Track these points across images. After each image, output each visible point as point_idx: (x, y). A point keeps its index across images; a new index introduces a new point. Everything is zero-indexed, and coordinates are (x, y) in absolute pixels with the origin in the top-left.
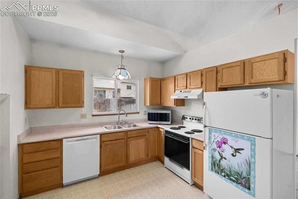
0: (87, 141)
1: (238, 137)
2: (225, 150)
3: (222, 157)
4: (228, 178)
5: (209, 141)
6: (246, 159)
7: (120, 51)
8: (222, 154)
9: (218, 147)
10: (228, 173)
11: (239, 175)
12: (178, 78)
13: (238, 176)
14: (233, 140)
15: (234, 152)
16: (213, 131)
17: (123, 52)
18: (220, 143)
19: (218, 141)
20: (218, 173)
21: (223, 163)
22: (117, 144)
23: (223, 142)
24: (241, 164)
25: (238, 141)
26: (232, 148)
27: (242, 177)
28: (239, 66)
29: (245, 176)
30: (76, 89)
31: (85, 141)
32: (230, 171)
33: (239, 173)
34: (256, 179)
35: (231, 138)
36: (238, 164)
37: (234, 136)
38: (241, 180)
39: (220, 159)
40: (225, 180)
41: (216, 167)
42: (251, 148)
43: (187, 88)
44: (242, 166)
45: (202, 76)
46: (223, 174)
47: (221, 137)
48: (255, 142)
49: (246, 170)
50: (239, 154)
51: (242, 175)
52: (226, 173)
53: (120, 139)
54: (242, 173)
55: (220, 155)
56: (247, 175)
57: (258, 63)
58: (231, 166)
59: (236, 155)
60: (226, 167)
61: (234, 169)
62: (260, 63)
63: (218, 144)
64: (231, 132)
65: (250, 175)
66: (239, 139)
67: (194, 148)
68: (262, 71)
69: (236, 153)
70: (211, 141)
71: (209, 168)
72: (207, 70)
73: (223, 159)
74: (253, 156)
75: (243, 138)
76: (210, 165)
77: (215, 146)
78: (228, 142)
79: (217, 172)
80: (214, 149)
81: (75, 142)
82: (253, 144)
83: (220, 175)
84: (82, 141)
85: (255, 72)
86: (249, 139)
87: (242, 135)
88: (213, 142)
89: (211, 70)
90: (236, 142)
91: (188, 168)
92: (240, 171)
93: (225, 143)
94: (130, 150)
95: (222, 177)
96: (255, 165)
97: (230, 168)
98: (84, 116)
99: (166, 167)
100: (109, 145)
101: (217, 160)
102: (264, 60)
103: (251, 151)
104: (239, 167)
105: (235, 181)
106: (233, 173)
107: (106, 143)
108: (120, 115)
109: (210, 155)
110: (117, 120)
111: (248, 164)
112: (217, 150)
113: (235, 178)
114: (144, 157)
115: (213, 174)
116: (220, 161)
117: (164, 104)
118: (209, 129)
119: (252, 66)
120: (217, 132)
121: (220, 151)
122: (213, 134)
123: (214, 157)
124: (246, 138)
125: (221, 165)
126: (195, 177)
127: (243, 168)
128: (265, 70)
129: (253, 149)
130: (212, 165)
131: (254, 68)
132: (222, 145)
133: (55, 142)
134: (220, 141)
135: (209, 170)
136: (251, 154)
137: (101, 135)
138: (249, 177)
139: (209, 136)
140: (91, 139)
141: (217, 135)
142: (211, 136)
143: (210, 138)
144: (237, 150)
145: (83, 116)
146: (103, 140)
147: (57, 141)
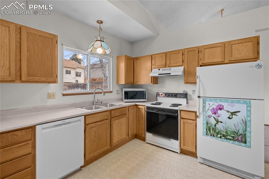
0: (70, 125)
1: (235, 102)
2: (221, 115)
3: (218, 122)
4: (224, 139)
5: (203, 109)
6: (242, 119)
7: (98, 22)
8: (217, 118)
9: (213, 114)
10: (225, 134)
11: (236, 133)
12: (155, 57)
13: (234, 134)
14: (229, 106)
15: (230, 115)
16: (207, 101)
17: (102, 22)
18: (215, 110)
19: (213, 108)
20: (214, 136)
21: (219, 126)
22: (102, 126)
23: (219, 108)
24: (237, 124)
25: (234, 105)
26: (228, 112)
27: (238, 135)
28: (220, 46)
29: (241, 133)
30: (47, 58)
31: (67, 125)
32: (226, 132)
33: (236, 132)
34: (251, 133)
35: (227, 104)
36: (234, 125)
37: (230, 102)
38: (238, 137)
39: (216, 124)
40: (221, 140)
41: (212, 131)
42: (247, 109)
43: (166, 66)
44: (238, 125)
45: (183, 55)
46: (219, 136)
47: (217, 104)
48: (251, 105)
49: (242, 128)
50: (235, 116)
51: (239, 133)
52: (222, 134)
53: (104, 120)
54: (238, 131)
55: (215, 120)
56: (244, 132)
57: (237, 45)
58: (228, 127)
59: (232, 117)
60: (222, 129)
61: (231, 129)
62: (238, 45)
63: (213, 111)
64: (226, 99)
65: (246, 131)
66: (235, 103)
67: (183, 118)
68: (240, 51)
69: (232, 116)
70: (205, 109)
71: (203, 134)
72: (188, 50)
73: (219, 123)
74: (249, 116)
75: (239, 102)
76: (205, 130)
77: (210, 113)
78: (224, 108)
79: (212, 135)
80: (209, 116)
81: (53, 129)
82: (249, 106)
83: (216, 138)
84: (63, 126)
85: (234, 52)
86: (245, 103)
87: (239, 100)
88: (208, 110)
89: (193, 50)
90: (233, 107)
91: (176, 138)
92: (236, 129)
93: (220, 109)
94: (114, 131)
95: (218, 138)
96: (250, 123)
97: (226, 129)
98: (52, 96)
99: (147, 143)
100: (94, 128)
101: (212, 125)
102: (242, 43)
103: (247, 112)
104: (235, 127)
105: (231, 139)
106: (229, 133)
107: (91, 125)
109: (205, 122)
111: (244, 123)
112: (212, 117)
113: (232, 137)
114: (125, 136)
115: (209, 138)
116: (215, 126)
117: (138, 83)
118: (203, 99)
119: (232, 47)
120: (212, 101)
121: (216, 117)
122: (207, 103)
123: (209, 122)
124: (242, 102)
125: (217, 128)
126: (184, 145)
127: (239, 127)
128: (242, 50)
129: (249, 110)
130: (207, 130)
131: (233, 48)
132: (217, 111)
133: (24, 130)
134: (215, 108)
135: (203, 135)
136: (247, 114)
137: (85, 116)
138: (245, 133)
139: (203, 105)
140: (74, 122)
141: (211, 103)
142: (205, 105)
143: (204, 107)
144: (234, 113)
145: (50, 96)
146: (87, 122)
147: (27, 130)
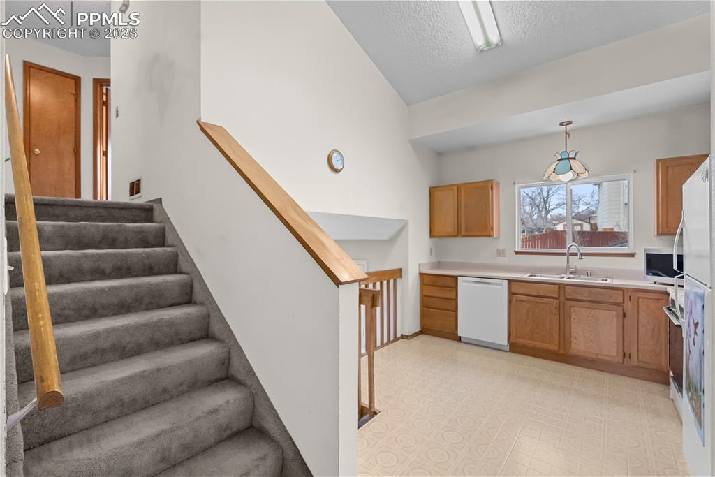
7: (561, 124)
17: (570, 123)
22: (542, 306)
100: (525, 303)
107: (519, 297)
108: (570, 257)
110: (565, 265)
114: (613, 354)
137: (510, 281)
140: (494, 284)
145: (501, 253)
146: (513, 290)
147: (452, 278)
